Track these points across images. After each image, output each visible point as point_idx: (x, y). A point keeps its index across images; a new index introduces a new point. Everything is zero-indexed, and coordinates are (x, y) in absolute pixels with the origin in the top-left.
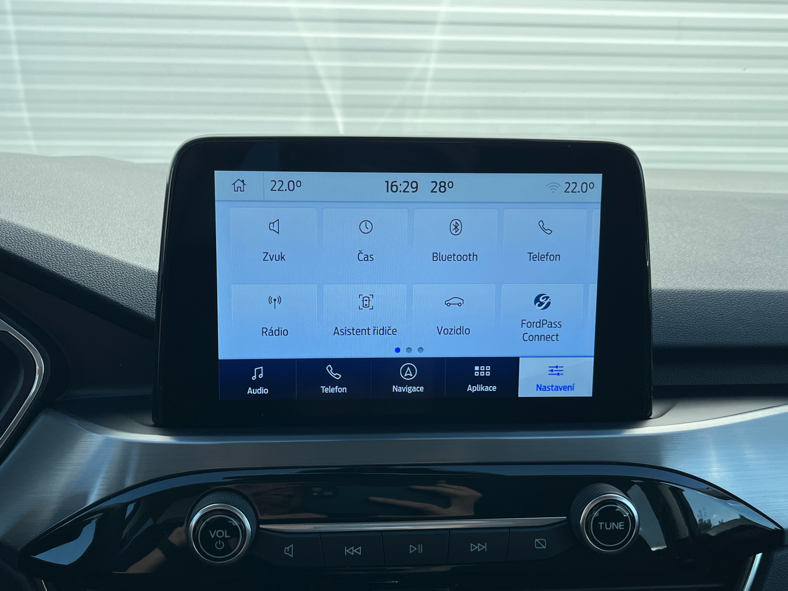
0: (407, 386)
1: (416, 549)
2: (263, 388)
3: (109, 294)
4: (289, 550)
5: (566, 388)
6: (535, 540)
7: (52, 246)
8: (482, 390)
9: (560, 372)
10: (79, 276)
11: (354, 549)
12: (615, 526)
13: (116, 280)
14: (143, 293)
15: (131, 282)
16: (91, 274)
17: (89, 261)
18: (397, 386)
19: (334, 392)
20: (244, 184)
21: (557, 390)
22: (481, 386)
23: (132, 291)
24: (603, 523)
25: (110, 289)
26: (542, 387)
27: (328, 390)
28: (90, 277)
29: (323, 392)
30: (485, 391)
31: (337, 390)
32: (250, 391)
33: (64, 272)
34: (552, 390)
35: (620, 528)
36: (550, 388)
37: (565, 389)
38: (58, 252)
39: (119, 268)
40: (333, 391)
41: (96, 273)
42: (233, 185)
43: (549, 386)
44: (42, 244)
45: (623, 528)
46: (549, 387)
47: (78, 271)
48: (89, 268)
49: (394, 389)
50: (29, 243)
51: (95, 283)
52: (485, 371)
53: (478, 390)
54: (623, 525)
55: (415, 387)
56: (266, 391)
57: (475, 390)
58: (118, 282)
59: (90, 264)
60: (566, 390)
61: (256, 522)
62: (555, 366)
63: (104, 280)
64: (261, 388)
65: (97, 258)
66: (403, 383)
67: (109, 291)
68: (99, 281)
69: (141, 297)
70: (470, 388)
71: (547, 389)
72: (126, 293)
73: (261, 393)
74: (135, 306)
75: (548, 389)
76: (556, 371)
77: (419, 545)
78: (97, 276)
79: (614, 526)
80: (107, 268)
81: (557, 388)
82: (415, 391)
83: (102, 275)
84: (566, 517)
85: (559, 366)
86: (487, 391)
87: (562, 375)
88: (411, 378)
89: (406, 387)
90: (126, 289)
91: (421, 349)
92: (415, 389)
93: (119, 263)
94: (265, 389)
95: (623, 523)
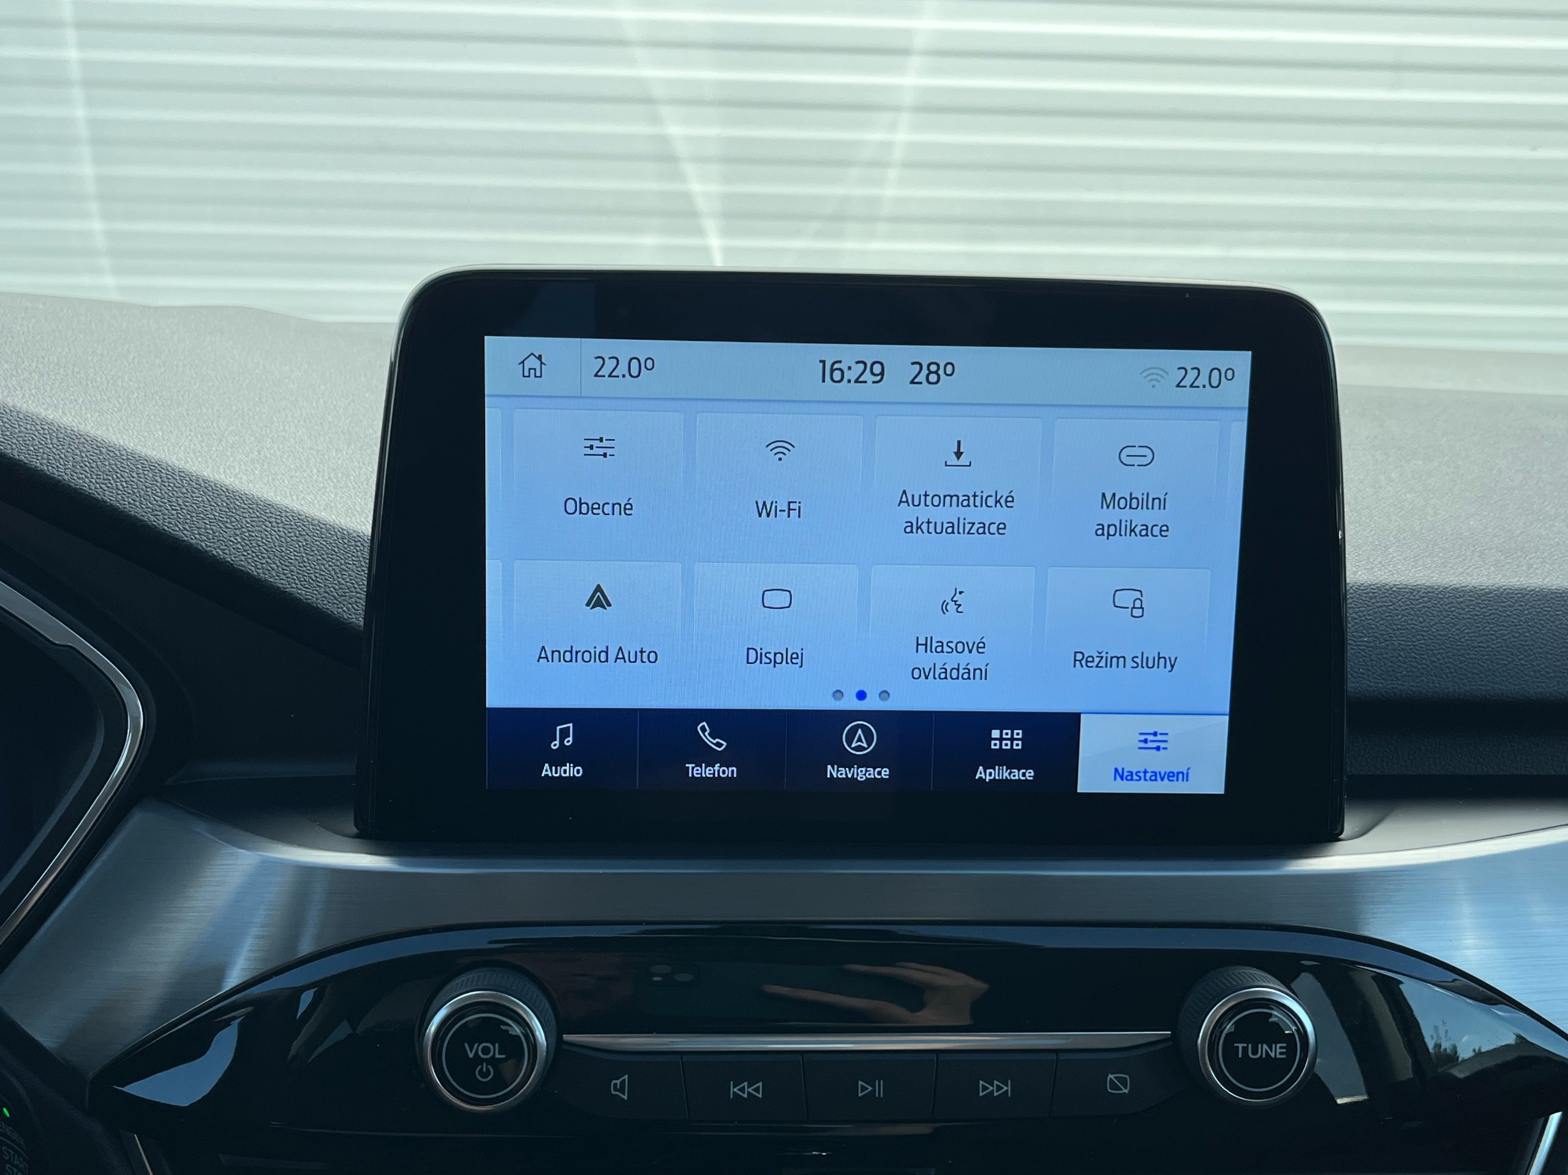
0: (856, 766)
1: (870, 1088)
2: (572, 765)
3: (274, 576)
4: (620, 1086)
5: (1173, 776)
6: (1108, 1076)
7: (162, 481)
8: (1006, 777)
9: (1162, 745)
10: (214, 539)
11: (748, 1088)
12: (1268, 1049)
13: (286, 549)
14: (339, 575)
15: (316, 552)
16: (237, 535)
17: (234, 511)
18: (836, 766)
19: (711, 776)
20: (542, 363)
21: (1156, 780)
22: (1003, 770)
23: (318, 571)
24: (1245, 1045)
25: (274, 566)
26: (1126, 774)
27: (699, 772)
28: (236, 541)
29: (690, 775)
30: (1011, 780)
31: (719, 771)
32: (547, 771)
33: (185, 532)
34: (1145, 780)
35: (1278, 1056)
36: (1142, 775)
37: (1171, 779)
38: (174, 493)
39: (292, 525)
40: (709, 774)
41: (247, 534)
42: (520, 364)
43: (1139, 772)
44: (142, 476)
45: (1284, 1056)
46: (1138, 774)
47: (212, 529)
48: (233, 524)
49: (830, 771)
50: (118, 473)
51: (245, 553)
52: (1012, 739)
53: (997, 778)
54: (1284, 1050)
55: (872, 769)
56: (578, 772)
57: (992, 778)
58: (291, 552)
59: (237, 517)
60: (1173, 781)
61: (558, 1027)
62: (1152, 732)
63: (264, 548)
64: (568, 764)
65: (251, 506)
66: (848, 761)
67: (273, 570)
68: (253, 549)
69: (335, 582)
70: (981, 773)
71: (1135, 777)
72: (306, 574)
73: (567, 775)
74: (323, 601)
75: (1138, 778)
76: (1153, 742)
77: (877, 1082)
78: (250, 540)
79: (1266, 1050)
80: (270, 525)
81: (1155, 776)
82: (872, 776)
83: (260, 539)
84: (1170, 1032)
85: (1159, 732)
86: (1016, 780)
87: (1165, 751)
88: (864, 750)
89: (854, 768)
90: (305, 566)
91: (884, 694)
92: (872, 773)
93: (292, 516)
94: (577, 768)
95: (1284, 1045)
